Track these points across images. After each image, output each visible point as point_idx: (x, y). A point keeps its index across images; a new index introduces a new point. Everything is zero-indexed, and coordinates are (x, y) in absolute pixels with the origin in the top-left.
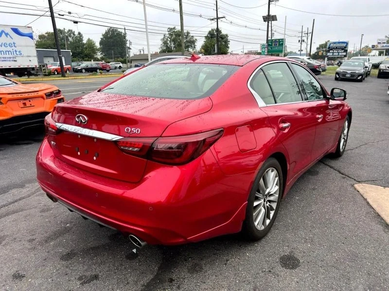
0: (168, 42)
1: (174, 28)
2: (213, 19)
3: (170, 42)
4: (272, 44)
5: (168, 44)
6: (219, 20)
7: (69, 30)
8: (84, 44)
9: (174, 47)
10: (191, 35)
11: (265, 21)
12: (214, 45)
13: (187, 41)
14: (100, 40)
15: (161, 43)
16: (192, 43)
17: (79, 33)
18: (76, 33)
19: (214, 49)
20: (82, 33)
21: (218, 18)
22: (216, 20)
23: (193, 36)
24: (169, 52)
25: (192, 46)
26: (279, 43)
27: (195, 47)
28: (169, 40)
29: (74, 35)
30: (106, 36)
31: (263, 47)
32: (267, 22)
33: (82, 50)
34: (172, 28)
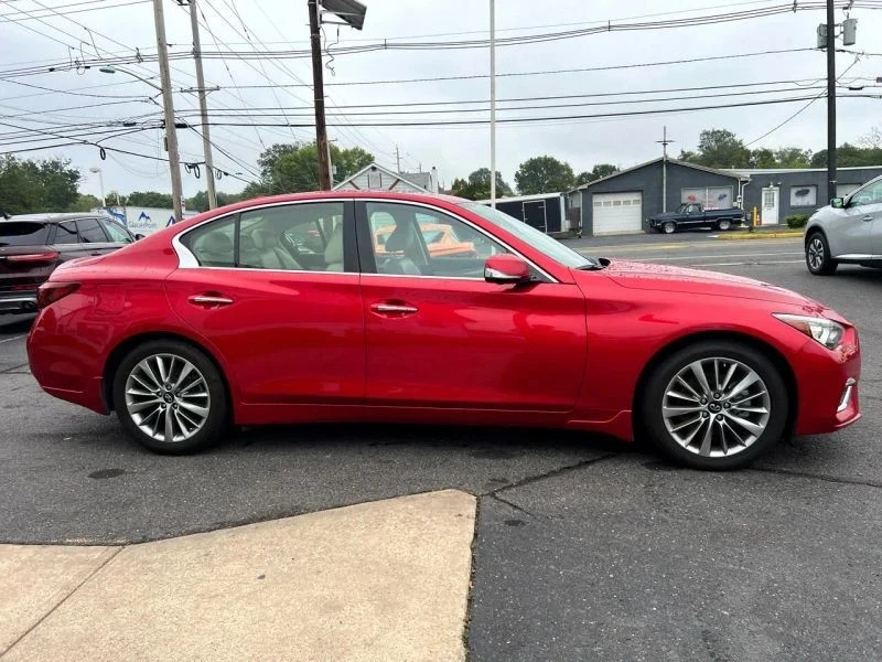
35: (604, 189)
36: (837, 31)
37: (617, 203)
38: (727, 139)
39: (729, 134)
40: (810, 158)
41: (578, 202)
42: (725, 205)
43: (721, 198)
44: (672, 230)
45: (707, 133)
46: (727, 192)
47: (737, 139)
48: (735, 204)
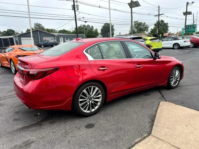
0: (134, 28)
1: (137, 21)
2: (156, 16)
3: (135, 28)
4: (188, 27)
5: (133, 29)
6: (160, 16)
7: (88, 25)
8: (93, 31)
9: (137, 31)
10: (146, 24)
11: (184, 15)
12: (156, 29)
13: (144, 27)
14: (101, 29)
15: (130, 29)
16: (146, 28)
17: (92, 26)
18: (91, 26)
19: (157, 31)
20: (93, 26)
21: (159, 15)
22: (158, 16)
23: (147, 25)
24: (134, 33)
25: (146, 30)
26: (193, 27)
27: (148, 31)
28: (134, 27)
29: (90, 27)
30: (104, 27)
31: (183, 29)
32: (185, 16)
33: (92, 34)
34: (136, 21)
35: (23, 36)
36: (76, 7)
37: (28, 40)
38: (41, 26)
39: (41, 25)
40: (58, 31)
41: (17, 39)
42: (53, 41)
43: (52, 39)
44: (43, 46)
45: (36, 24)
46: (52, 38)
47: (43, 26)
48: (55, 41)
